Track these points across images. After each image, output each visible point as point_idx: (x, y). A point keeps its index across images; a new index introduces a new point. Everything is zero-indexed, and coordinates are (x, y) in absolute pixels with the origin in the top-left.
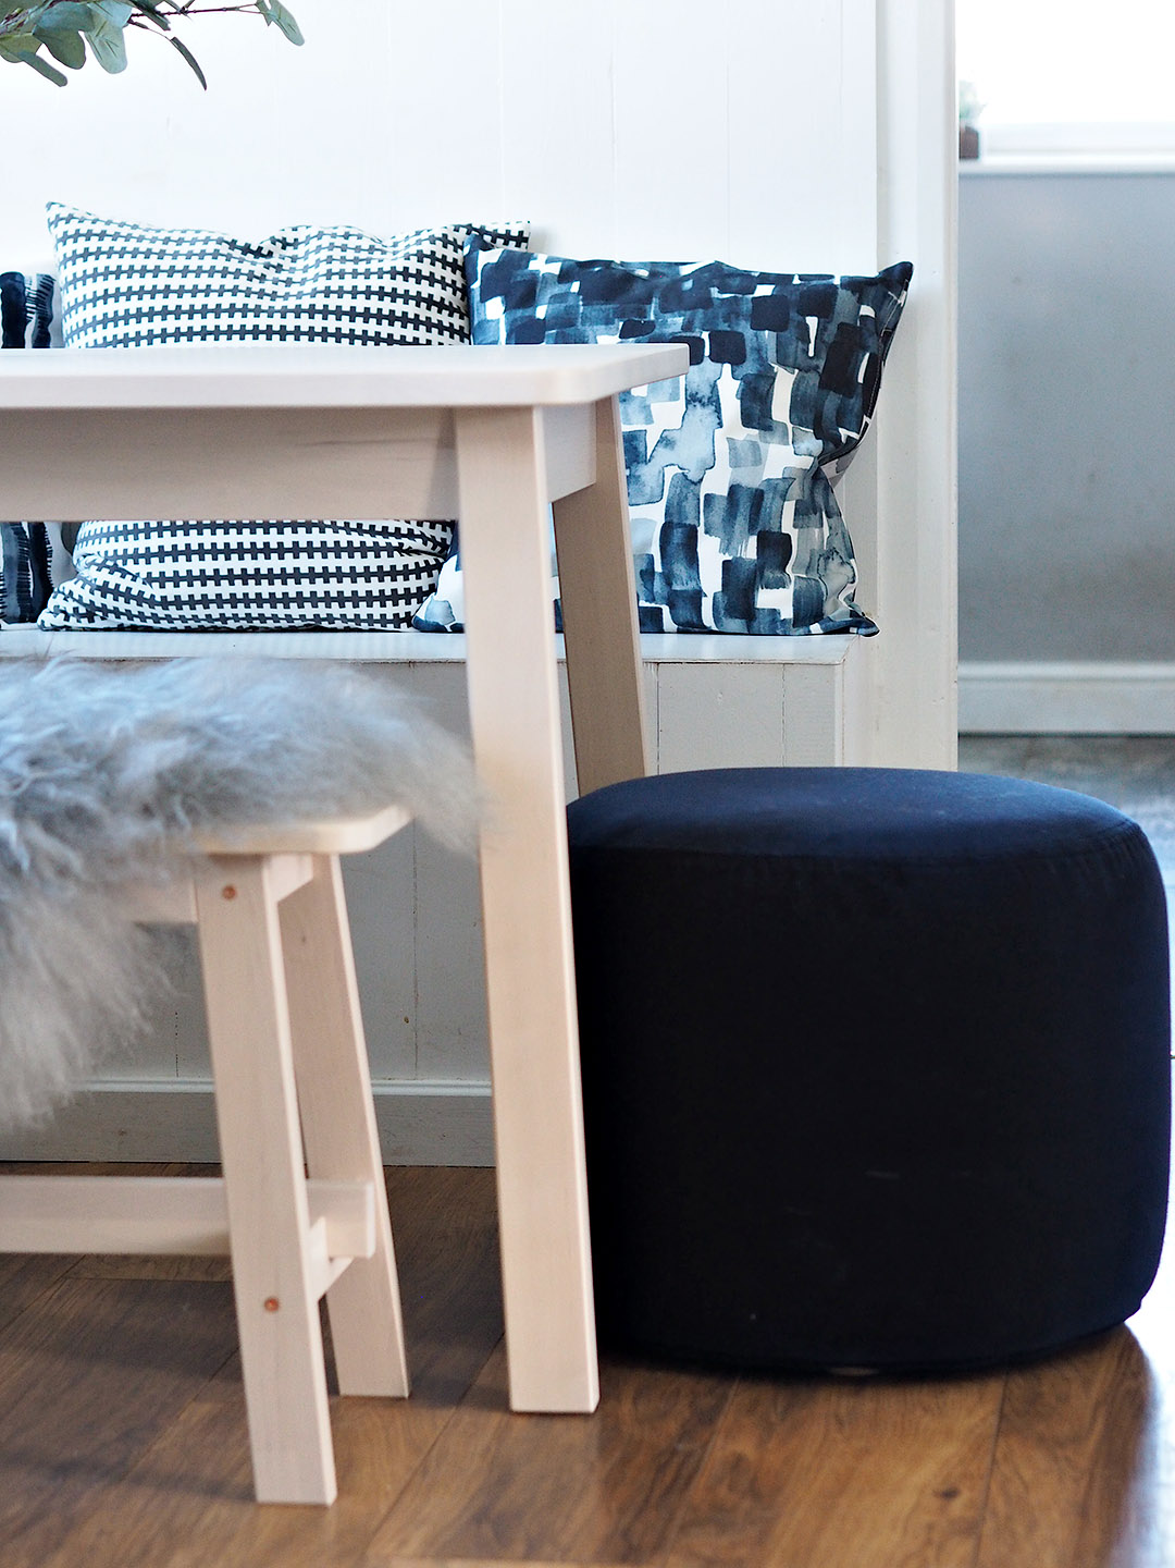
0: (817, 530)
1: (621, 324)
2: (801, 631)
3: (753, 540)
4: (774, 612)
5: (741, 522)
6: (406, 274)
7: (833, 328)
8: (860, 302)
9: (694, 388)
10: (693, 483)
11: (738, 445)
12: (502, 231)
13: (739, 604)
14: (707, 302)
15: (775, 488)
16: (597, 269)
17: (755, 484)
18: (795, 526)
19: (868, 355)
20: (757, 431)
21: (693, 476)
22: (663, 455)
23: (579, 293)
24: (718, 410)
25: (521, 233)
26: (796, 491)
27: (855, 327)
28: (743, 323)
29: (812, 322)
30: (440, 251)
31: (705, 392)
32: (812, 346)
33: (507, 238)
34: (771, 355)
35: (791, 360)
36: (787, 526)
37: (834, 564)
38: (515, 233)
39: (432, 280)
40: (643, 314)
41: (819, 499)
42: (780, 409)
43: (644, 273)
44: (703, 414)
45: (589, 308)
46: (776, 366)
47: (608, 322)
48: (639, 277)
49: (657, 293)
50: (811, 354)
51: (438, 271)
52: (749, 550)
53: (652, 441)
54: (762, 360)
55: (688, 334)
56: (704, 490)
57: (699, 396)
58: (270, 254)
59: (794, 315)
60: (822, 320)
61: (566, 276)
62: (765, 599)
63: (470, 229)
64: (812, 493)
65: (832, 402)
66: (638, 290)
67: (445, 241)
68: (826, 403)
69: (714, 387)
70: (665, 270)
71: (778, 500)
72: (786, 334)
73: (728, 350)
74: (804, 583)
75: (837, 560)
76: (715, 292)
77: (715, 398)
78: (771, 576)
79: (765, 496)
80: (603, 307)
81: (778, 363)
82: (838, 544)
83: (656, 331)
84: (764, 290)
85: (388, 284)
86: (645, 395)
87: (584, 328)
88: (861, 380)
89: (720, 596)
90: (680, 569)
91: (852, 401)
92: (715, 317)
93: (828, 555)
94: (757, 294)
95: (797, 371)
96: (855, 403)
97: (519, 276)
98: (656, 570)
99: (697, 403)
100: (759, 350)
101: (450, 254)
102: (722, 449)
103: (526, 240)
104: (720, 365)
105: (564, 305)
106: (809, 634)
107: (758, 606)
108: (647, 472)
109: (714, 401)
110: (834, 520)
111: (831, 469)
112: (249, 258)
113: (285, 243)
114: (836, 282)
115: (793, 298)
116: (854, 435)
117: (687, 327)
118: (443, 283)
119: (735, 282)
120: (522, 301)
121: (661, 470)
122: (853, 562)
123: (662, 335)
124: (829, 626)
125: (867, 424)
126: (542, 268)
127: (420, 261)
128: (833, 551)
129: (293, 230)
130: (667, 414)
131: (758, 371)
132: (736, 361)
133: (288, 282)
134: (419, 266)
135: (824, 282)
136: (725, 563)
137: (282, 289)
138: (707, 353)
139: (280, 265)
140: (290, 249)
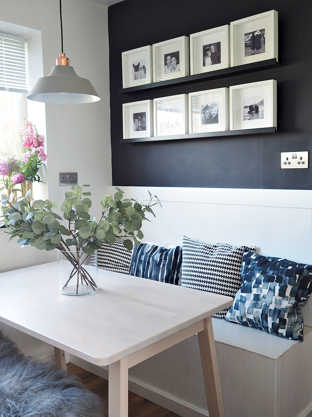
0: (293, 318)
2: (287, 338)
3: (278, 319)
4: (282, 334)
5: (276, 316)
6: (230, 256)
7: (302, 277)
8: (309, 272)
9: (271, 287)
11: (277, 300)
12: (250, 248)
13: (275, 331)
14: (278, 269)
15: (283, 310)
16: (262, 259)
17: (280, 309)
19: (310, 282)
20: (282, 298)
21: (268, 305)
22: (263, 300)
23: (257, 264)
24: (274, 293)
25: (254, 249)
26: (288, 310)
27: (308, 277)
28: (284, 274)
29: (298, 276)
30: (238, 251)
31: (273, 288)
32: (297, 281)
33: (251, 249)
34: (287, 282)
35: (291, 284)
36: (286, 317)
37: (298, 325)
38: (252, 249)
39: (235, 257)
40: (266, 270)
41: (295, 311)
42: (288, 294)
43: (270, 260)
44: (271, 292)
45: (257, 267)
47: (259, 271)
48: (269, 261)
49: (270, 266)
50: (296, 282)
51: (237, 255)
52: (277, 321)
53: (261, 296)
54: (285, 283)
55: (272, 276)
56: (270, 308)
57: (271, 289)
58: (212, 249)
59: (294, 274)
60: (300, 275)
61: (256, 260)
62: (280, 331)
63: (245, 247)
64: (293, 310)
65: (300, 292)
66: (268, 263)
67: (239, 249)
69: (275, 287)
70: (276, 260)
71: (284, 313)
72: (292, 278)
73: (279, 280)
74: (288, 329)
75: (299, 323)
76: (281, 266)
78: (281, 326)
79: (281, 311)
80: (260, 267)
81: (288, 284)
82: (299, 320)
84: (290, 268)
85: (226, 257)
87: (255, 271)
88: (308, 287)
89: (271, 329)
90: (265, 322)
91: (305, 292)
92: (279, 273)
93: (296, 323)
94: (288, 268)
95: (293, 286)
96: (306, 292)
97: (249, 258)
98: (261, 321)
100: (285, 281)
101: (240, 252)
102: (274, 300)
103: (255, 250)
104: (277, 283)
105: (253, 266)
106: (289, 339)
107: (279, 332)
108: (260, 302)
109: (274, 291)
110: (299, 316)
111: (302, 303)
112: (208, 250)
113: (215, 246)
114: (305, 267)
115: (295, 270)
116: (305, 299)
117: (273, 274)
118: (237, 257)
119: (285, 265)
120: (248, 263)
121: (262, 303)
122: (302, 324)
123: (268, 275)
124: (293, 338)
125: (309, 296)
126: (253, 257)
127: (233, 253)
128: (298, 322)
129: (218, 244)
130: (265, 292)
131: (284, 285)
132: (280, 283)
133: (212, 255)
134: (233, 254)
135: (302, 267)
136: (272, 323)
137: (210, 256)
138: (275, 280)
139: (213, 251)
140: (216, 247)
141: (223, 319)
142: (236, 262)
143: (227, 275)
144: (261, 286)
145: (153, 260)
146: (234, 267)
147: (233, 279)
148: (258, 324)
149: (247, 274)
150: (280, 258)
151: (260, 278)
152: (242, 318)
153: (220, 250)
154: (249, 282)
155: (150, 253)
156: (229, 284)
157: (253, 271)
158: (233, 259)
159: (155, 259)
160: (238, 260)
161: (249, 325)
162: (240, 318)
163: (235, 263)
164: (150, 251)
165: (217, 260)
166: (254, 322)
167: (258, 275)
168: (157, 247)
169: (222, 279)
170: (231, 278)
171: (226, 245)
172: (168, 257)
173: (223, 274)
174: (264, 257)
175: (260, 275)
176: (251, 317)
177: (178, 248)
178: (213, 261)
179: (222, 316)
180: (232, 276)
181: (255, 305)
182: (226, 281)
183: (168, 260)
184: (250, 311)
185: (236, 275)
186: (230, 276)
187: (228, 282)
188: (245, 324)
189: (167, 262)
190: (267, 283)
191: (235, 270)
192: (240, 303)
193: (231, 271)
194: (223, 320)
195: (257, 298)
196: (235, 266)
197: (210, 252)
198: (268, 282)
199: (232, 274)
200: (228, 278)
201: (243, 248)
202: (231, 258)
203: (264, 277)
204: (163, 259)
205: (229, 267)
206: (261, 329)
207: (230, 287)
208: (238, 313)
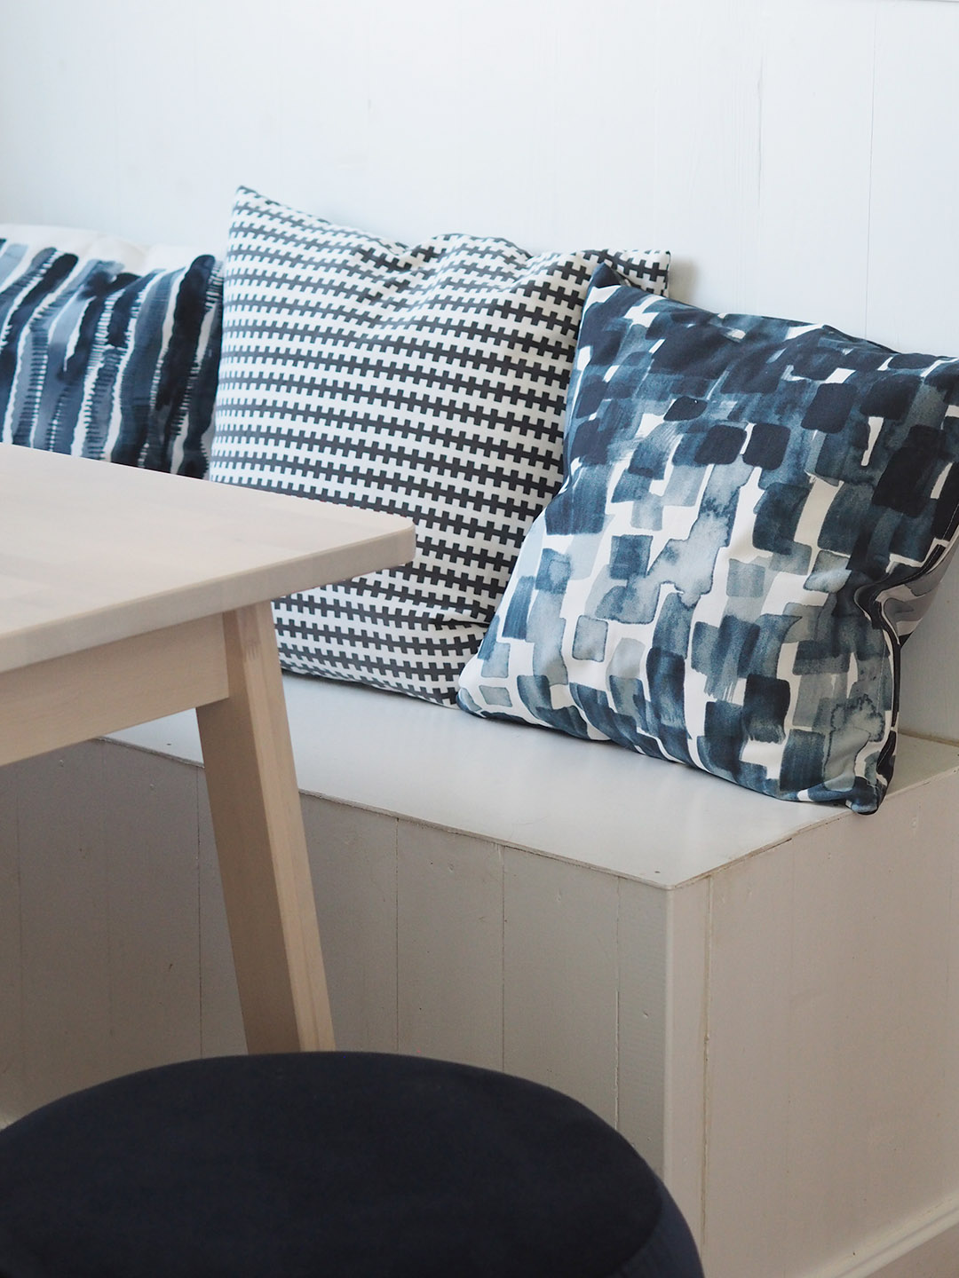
0: (834, 678)
1: (674, 400)
2: (788, 796)
3: (742, 683)
4: (760, 769)
5: (730, 661)
6: (506, 309)
7: (902, 432)
8: (948, 400)
9: (714, 491)
10: (686, 607)
11: (740, 570)
12: (636, 262)
13: (723, 752)
14: (772, 384)
15: (774, 626)
16: (690, 325)
17: (752, 619)
18: (796, 672)
19: (950, 465)
20: (769, 554)
21: (687, 599)
22: (664, 570)
23: (654, 356)
24: (730, 525)
25: (656, 265)
26: (802, 630)
27: (936, 431)
28: (796, 417)
29: (876, 423)
30: (556, 281)
31: (723, 500)
32: (868, 453)
33: (641, 269)
34: (811, 460)
35: (835, 470)
36: (785, 671)
37: (859, 716)
38: (649, 265)
39: (537, 316)
40: (702, 390)
41: (848, 636)
42: (809, 529)
43: (738, 334)
44: (714, 524)
45: (653, 376)
46: (813, 476)
47: (662, 397)
48: (731, 339)
49: (732, 366)
50: (865, 462)
51: (549, 306)
52: (736, 694)
53: (656, 549)
54: (798, 467)
55: (732, 424)
56: (697, 616)
57: (716, 503)
58: (408, 266)
59: (855, 413)
60: (890, 422)
61: (653, 332)
62: (753, 752)
63: (603, 255)
64: (835, 632)
65: (888, 521)
66: (720, 355)
67: (567, 270)
68: (880, 522)
69: (735, 495)
70: (772, 330)
71: (775, 641)
72: (838, 437)
73: (767, 452)
74: (799, 740)
75: (867, 710)
76: (790, 368)
77: (731, 509)
78: (759, 726)
79: (761, 634)
80: (666, 377)
81: (818, 474)
82: (872, 690)
83: (704, 415)
84: (840, 376)
85: (482, 320)
86: (661, 494)
87: (636, 400)
88: (936, 493)
89: (702, 740)
91: (916, 521)
92: (769, 407)
93: (850, 707)
94: (828, 381)
95: (841, 483)
96: (922, 523)
97: (614, 324)
98: (646, 698)
99: (712, 513)
100: (799, 454)
101: (570, 285)
102: (722, 570)
103: (664, 273)
104: (750, 467)
105: (632, 368)
106: (797, 800)
107: (743, 760)
108: (643, 586)
109: (729, 513)
110: (871, 666)
111: (902, 593)
112: (376, 272)
113: (429, 254)
114: (925, 373)
115: (863, 390)
116: (912, 563)
117: (735, 416)
118: (552, 320)
119: (818, 360)
120: (604, 357)
121: (658, 587)
122: (888, 714)
123: (706, 422)
124: (820, 794)
125: (940, 549)
126: (640, 316)
127: (528, 294)
128: (859, 700)
129: (447, 238)
130: (678, 520)
131: (790, 481)
132: (770, 465)
133: (400, 305)
134: (525, 300)
135: (913, 371)
136: (709, 705)
137: (388, 313)
138: (743, 451)
139: (406, 283)
140: (433, 261)
141: (446, 702)
142: (543, 347)
143: (483, 431)
144: (657, 487)
145: (38, 340)
146: (526, 384)
147: (518, 453)
148: (636, 717)
149: (593, 417)
150: (796, 324)
151: (656, 443)
152: (545, 685)
153: (450, 273)
154: (593, 464)
155: (18, 300)
156: (489, 489)
157: (623, 402)
158: (525, 327)
159: (50, 336)
160: (554, 335)
161: (593, 732)
162: (533, 690)
163: (532, 357)
164: (20, 285)
165: (423, 336)
166: (612, 705)
167: (649, 421)
168: (69, 261)
169: (451, 452)
170: (503, 450)
171: (495, 247)
172: (133, 324)
173: (456, 425)
174: (706, 318)
175: (660, 420)
176: (593, 676)
177: (203, 264)
178: (398, 345)
179: (443, 684)
180: (513, 438)
181: (617, 605)
182: (469, 471)
183: (131, 343)
184: (587, 642)
185: (539, 429)
186: (499, 434)
187: (483, 474)
188: (565, 726)
189: (125, 359)
190: (695, 471)
191: (530, 399)
192: (535, 593)
193: (504, 408)
194: (448, 712)
195: (630, 557)
196: (536, 372)
197: (387, 285)
198: (701, 460)
199: (509, 422)
200: (488, 447)
201: (592, 266)
202: (510, 324)
203: (681, 436)
204: (102, 335)
205: (495, 378)
206: (651, 749)
207: (494, 504)
208: (520, 657)
